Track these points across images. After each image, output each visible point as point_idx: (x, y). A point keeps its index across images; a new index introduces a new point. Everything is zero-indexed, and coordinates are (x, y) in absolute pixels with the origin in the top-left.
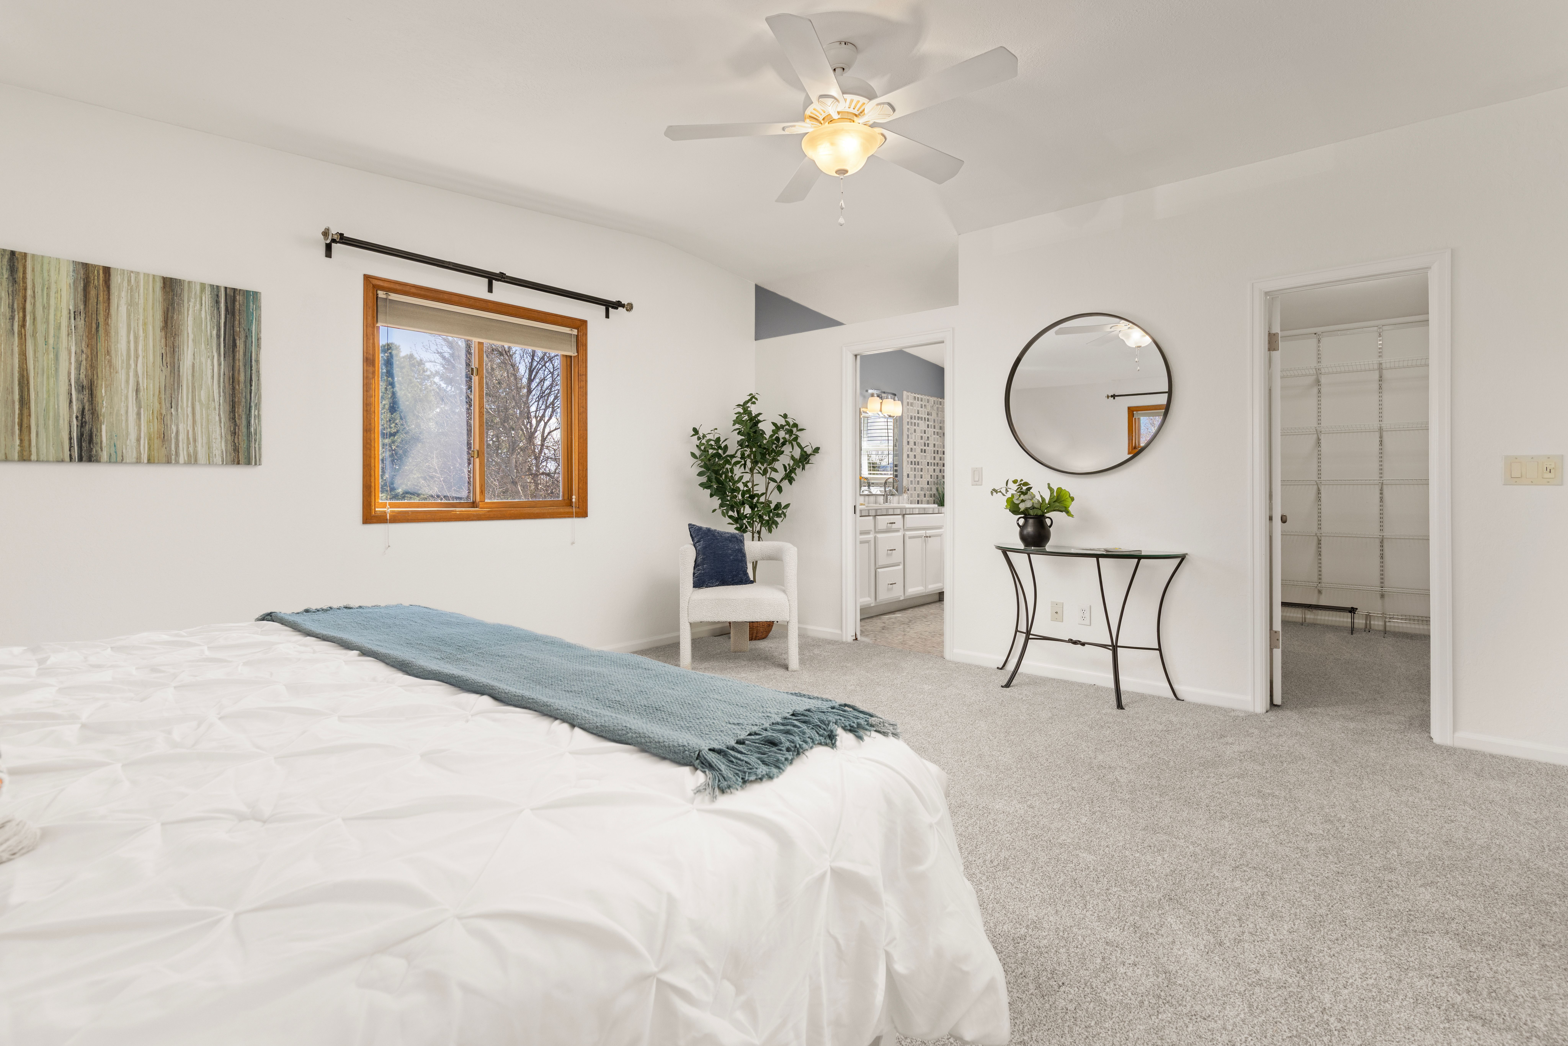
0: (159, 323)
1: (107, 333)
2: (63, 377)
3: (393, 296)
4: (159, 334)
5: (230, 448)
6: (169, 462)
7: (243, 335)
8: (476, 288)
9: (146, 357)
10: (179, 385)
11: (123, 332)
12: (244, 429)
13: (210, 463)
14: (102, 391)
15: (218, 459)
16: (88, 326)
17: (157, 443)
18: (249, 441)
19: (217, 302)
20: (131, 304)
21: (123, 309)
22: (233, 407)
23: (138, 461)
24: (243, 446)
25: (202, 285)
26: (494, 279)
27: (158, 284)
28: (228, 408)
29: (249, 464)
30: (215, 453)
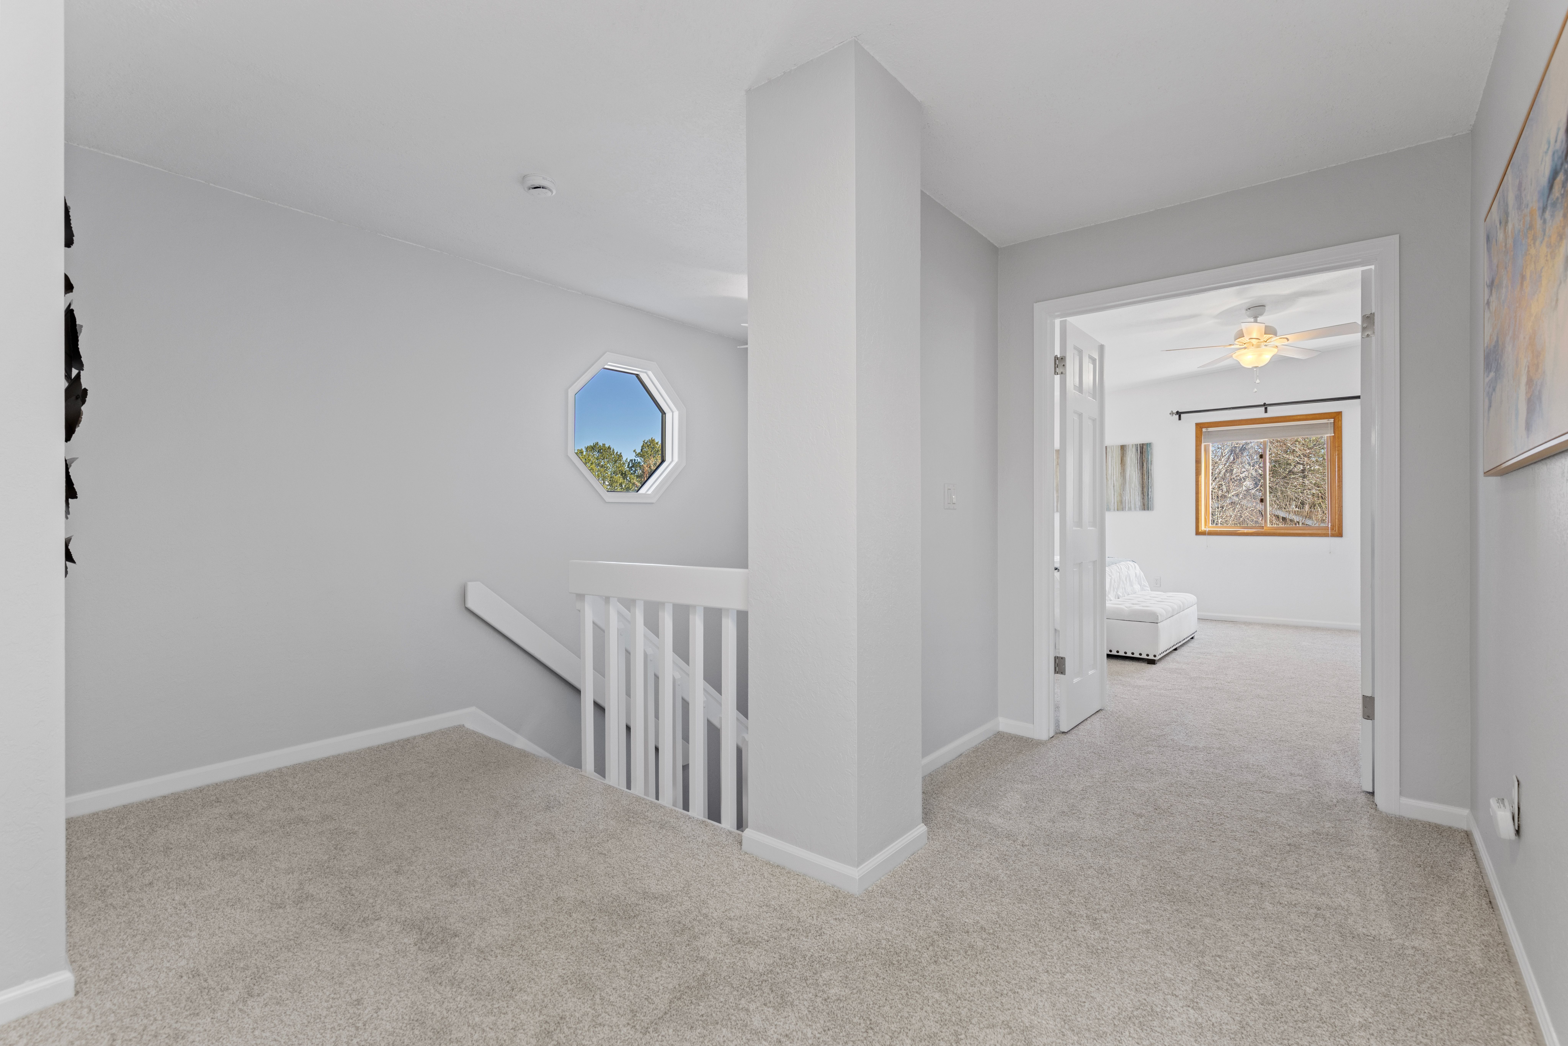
0: (1120, 462)
3: (1210, 429)
4: (1120, 465)
5: (1142, 504)
6: (1123, 510)
7: (1146, 461)
8: (1259, 413)
10: (1126, 483)
12: (1146, 497)
13: (1136, 510)
17: (1119, 503)
18: (1149, 501)
19: (1138, 450)
20: (1112, 457)
22: (1143, 489)
24: (1146, 503)
25: (1133, 445)
26: (1265, 406)
27: (1120, 448)
28: (1141, 489)
29: (1148, 510)
30: (1138, 506)
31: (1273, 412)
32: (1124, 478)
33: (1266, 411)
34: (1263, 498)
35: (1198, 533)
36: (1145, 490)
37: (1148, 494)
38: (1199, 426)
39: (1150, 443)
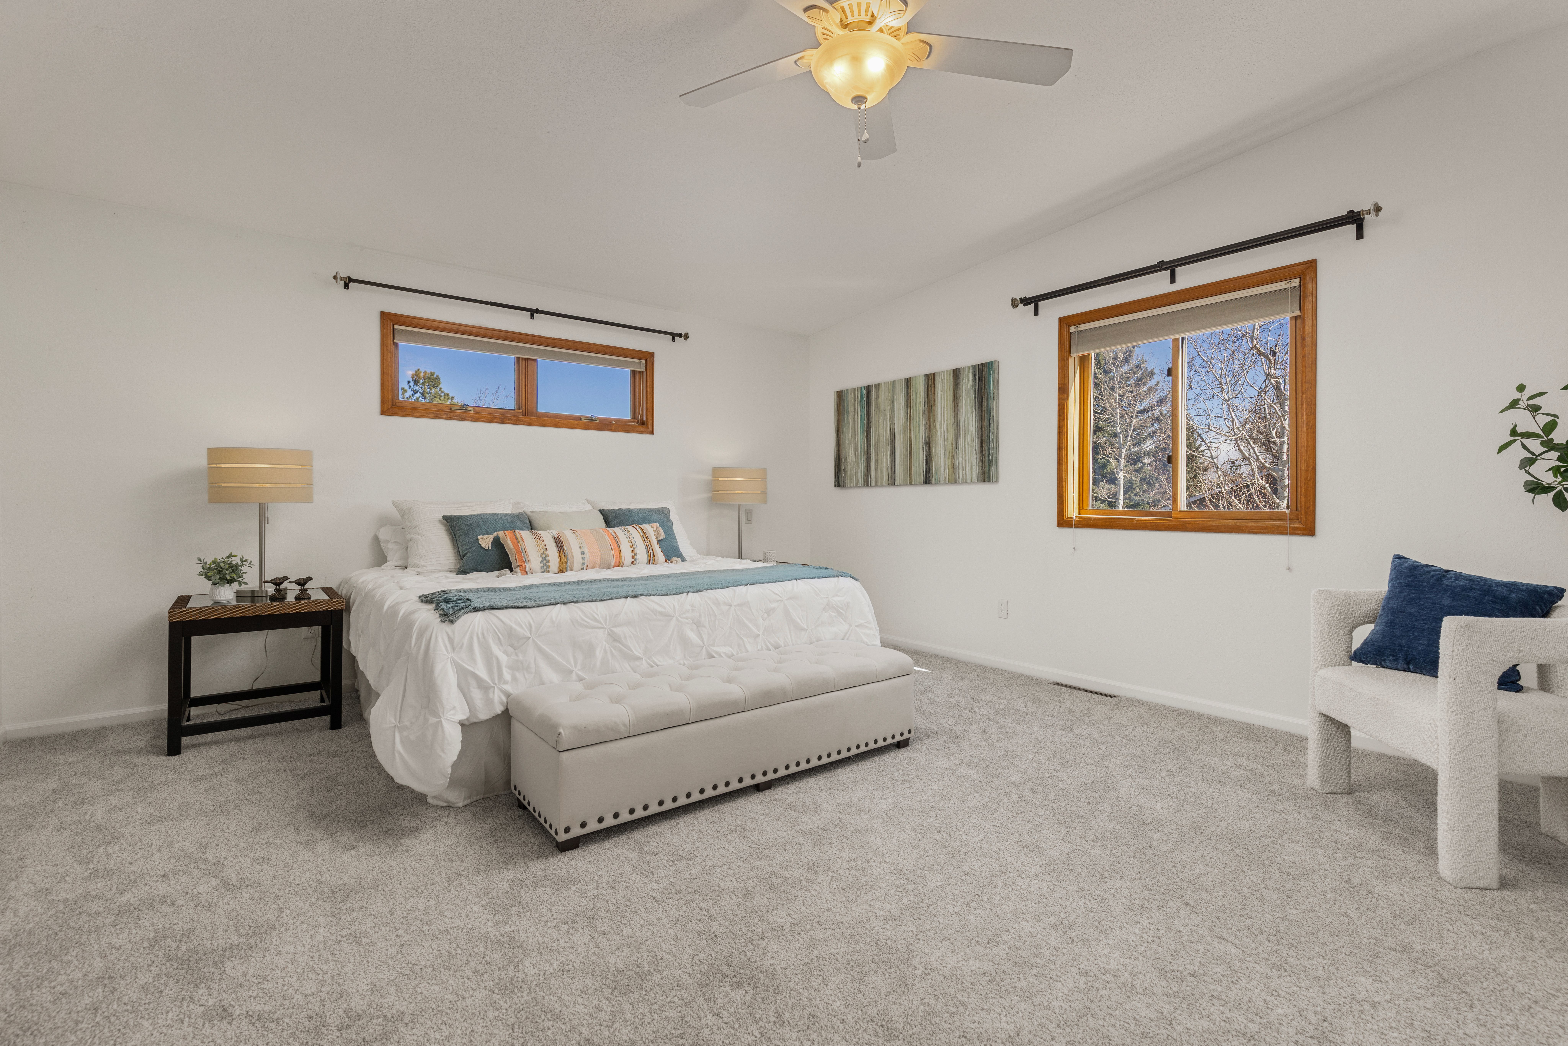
0: (952, 398)
1: (934, 410)
2: (921, 439)
3: (1082, 327)
4: (952, 404)
5: (981, 471)
6: (956, 483)
7: (986, 393)
9: (947, 420)
10: (959, 434)
11: (939, 409)
12: (987, 458)
13: (972, 482)
14: (933, 444)
15: (975, 479)
16: (928, 409)
17: (951, 470)
18: (989, 465)
19: (975, 376)
20: (942, 391)
21: (939, 395)
22: (982, 443)
23: (945, 483)
24: (986, 469)
25: (969, 367)
26: (1171, 267)
27: (952, 374)
28: (979, 445)
29: (989, 481)
30: (975, 474)
31: (1188, 278)
32: (957, 426)
33: (1173, 280)
34: (1171, 454)
35: (1063, 522)
36: (985, 445)
37: (989, 453)
38: (1065, 322)
39: (992, 362)
